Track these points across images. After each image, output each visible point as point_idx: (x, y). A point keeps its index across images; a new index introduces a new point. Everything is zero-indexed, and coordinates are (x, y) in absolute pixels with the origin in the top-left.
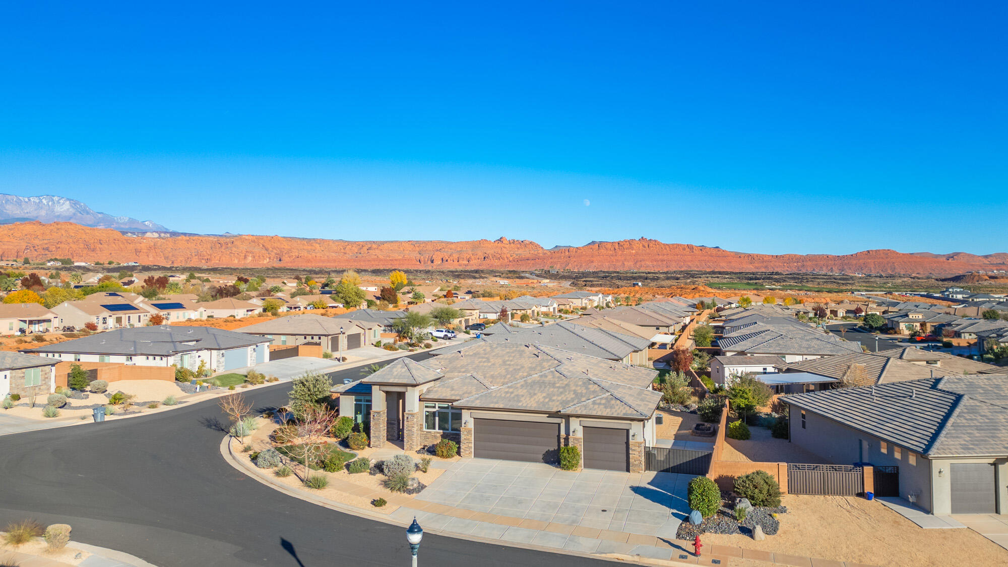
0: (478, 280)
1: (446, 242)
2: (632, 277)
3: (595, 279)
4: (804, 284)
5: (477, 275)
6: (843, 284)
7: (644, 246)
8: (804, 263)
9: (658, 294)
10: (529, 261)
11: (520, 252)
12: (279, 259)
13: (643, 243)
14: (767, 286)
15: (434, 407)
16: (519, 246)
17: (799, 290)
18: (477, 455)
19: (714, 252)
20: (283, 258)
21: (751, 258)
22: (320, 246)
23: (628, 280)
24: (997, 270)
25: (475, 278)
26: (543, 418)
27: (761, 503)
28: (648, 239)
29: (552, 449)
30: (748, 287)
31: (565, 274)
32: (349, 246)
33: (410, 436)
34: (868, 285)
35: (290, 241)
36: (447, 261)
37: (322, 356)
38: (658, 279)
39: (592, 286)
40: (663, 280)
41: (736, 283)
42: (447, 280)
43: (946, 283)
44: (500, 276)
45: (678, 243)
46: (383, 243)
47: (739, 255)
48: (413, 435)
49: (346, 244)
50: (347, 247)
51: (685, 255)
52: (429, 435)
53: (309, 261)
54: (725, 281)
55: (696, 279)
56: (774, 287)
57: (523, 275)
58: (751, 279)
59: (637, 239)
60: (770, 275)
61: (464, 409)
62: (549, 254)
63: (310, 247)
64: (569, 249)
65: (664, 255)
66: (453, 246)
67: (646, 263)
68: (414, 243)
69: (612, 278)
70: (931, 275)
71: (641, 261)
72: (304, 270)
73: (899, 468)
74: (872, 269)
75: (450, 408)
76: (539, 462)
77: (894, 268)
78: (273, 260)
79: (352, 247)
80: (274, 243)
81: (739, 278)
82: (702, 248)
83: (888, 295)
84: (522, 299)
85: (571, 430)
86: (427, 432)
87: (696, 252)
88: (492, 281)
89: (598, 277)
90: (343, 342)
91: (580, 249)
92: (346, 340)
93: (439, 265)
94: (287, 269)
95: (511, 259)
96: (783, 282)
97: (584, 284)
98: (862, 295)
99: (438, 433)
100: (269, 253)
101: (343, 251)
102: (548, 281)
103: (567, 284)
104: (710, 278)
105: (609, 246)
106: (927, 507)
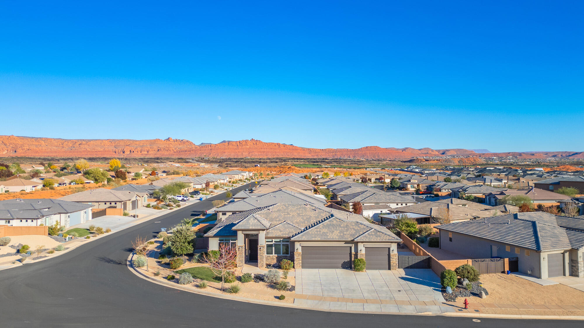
0: (160, 164)
1: (133, 140)
2: (252, 161)
3: (232, 163)
4: (341, 164)
5: (159, 161)
6: (360, 164)
7: (254, 144)
8: (336, 153)
9: (273, 171)
10: (187, 152)
11: (181, 146)
12: (14, 151)
13: (253, 142)
14: (323, 166)
15: (272, 241)
16: (180, 143)
17: (340, 168)
18: (303, 267)
19: (291, 147)
20: (18, 150)
21: (310, 150)
22: (45, 143)
23: (250, 163)
24: (425, 156)
25: (158, 162)
26: (342, 244)
27: (472, 280)
28: (255, 140)
29: (346, 261)
30: (313, 166)
31: (213, 160)
32: (66, 143)
33: (261, 259)
34: (371, 165)
35: (23, 139)
36: (133, 152)
37: (123, 215)
38: (266, 162)
39: (231, 167)
40: (269, 163)
41: (307, 165)
42: (142, 164)
43: (406, 163)
44: (174, 161)
45: (272, 142)
46: (90, 141)
47: (304, 149)
48: (264, 258)
49: (64, 141)
50: (65, 143)
51: (276, 149)
52: (269, 258)
53: (37, 152)
54: (302, 163)
55: (287, 162)
56: (327, 166)
57: (188, 160)
58: (314, 162)
59: (250, 140)
60: (323, 160)
61: (296, 242)
62: (199, 148)
63: (37, 143)
64: (210, 145)
65: (265, 149)
66: (137, 143)
67: (255, 153)
68: (111, 141)
69: (241, 162)
70: (396, 159)
71: (252, 152)
72: (40, 159)
73: (519, 258)
74: (369, 156)
75: (282, 241)
76: (340, 268)
77: (379, 156)
78: (10, 151)
79: (68, 143)
80: (11, 140)
81: (308, 162)
82: (284, 145)
83: (383, 170)
84: (208, 176)
85: (359, 249)
86: (268, 256)
87: (282, 147)
88: (169, 164)
89: (233, 162)
90: (129, 205)
91: (217, 145)
92: (131, 204)
93: (128, 155)
94: (27, 158)
95: (175, 151)
96: (331, 163)
97: (226, 165)
98: (371, 170)
99: (275, 256)
100: (7, 147)
101: (62, 146)
102: (204, 164)
103: (216, 166)
104: (293, 162)
105: (234, 144)
106: (537, 275)
